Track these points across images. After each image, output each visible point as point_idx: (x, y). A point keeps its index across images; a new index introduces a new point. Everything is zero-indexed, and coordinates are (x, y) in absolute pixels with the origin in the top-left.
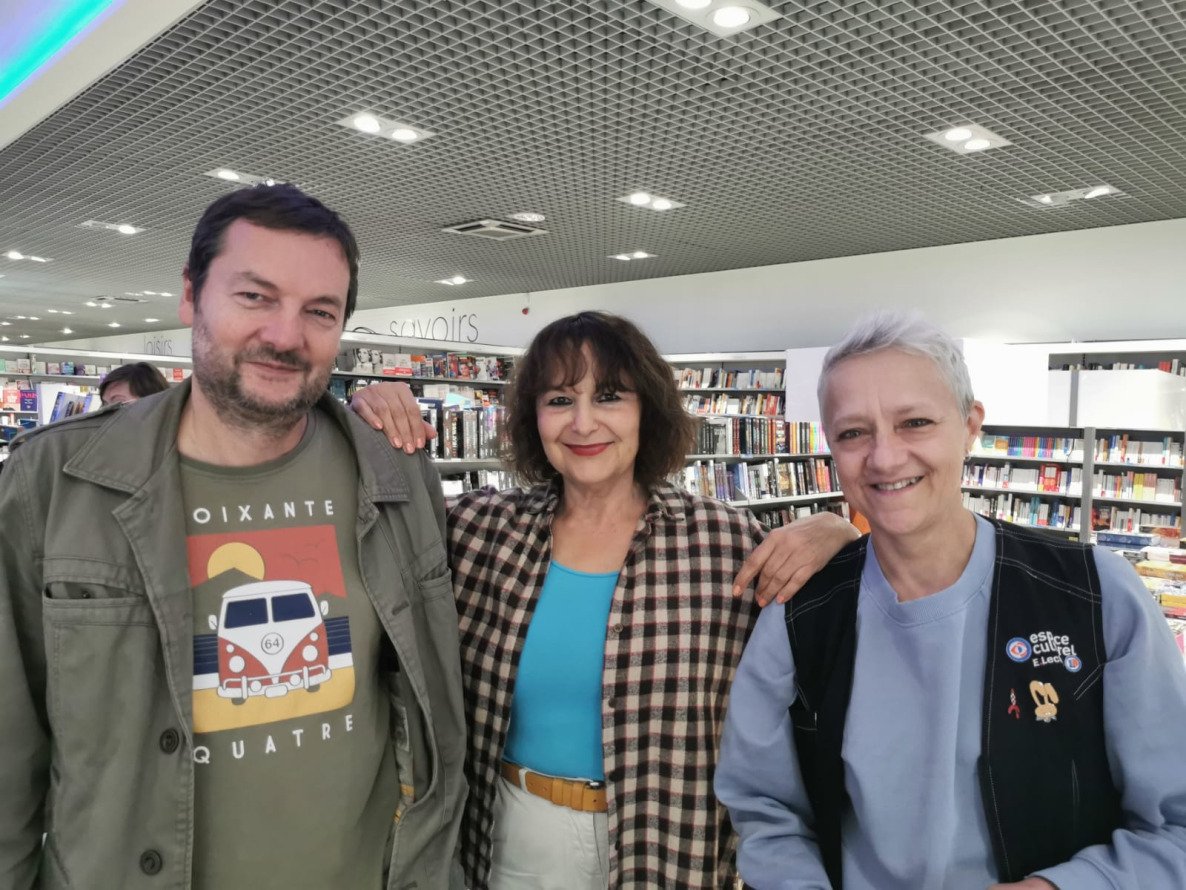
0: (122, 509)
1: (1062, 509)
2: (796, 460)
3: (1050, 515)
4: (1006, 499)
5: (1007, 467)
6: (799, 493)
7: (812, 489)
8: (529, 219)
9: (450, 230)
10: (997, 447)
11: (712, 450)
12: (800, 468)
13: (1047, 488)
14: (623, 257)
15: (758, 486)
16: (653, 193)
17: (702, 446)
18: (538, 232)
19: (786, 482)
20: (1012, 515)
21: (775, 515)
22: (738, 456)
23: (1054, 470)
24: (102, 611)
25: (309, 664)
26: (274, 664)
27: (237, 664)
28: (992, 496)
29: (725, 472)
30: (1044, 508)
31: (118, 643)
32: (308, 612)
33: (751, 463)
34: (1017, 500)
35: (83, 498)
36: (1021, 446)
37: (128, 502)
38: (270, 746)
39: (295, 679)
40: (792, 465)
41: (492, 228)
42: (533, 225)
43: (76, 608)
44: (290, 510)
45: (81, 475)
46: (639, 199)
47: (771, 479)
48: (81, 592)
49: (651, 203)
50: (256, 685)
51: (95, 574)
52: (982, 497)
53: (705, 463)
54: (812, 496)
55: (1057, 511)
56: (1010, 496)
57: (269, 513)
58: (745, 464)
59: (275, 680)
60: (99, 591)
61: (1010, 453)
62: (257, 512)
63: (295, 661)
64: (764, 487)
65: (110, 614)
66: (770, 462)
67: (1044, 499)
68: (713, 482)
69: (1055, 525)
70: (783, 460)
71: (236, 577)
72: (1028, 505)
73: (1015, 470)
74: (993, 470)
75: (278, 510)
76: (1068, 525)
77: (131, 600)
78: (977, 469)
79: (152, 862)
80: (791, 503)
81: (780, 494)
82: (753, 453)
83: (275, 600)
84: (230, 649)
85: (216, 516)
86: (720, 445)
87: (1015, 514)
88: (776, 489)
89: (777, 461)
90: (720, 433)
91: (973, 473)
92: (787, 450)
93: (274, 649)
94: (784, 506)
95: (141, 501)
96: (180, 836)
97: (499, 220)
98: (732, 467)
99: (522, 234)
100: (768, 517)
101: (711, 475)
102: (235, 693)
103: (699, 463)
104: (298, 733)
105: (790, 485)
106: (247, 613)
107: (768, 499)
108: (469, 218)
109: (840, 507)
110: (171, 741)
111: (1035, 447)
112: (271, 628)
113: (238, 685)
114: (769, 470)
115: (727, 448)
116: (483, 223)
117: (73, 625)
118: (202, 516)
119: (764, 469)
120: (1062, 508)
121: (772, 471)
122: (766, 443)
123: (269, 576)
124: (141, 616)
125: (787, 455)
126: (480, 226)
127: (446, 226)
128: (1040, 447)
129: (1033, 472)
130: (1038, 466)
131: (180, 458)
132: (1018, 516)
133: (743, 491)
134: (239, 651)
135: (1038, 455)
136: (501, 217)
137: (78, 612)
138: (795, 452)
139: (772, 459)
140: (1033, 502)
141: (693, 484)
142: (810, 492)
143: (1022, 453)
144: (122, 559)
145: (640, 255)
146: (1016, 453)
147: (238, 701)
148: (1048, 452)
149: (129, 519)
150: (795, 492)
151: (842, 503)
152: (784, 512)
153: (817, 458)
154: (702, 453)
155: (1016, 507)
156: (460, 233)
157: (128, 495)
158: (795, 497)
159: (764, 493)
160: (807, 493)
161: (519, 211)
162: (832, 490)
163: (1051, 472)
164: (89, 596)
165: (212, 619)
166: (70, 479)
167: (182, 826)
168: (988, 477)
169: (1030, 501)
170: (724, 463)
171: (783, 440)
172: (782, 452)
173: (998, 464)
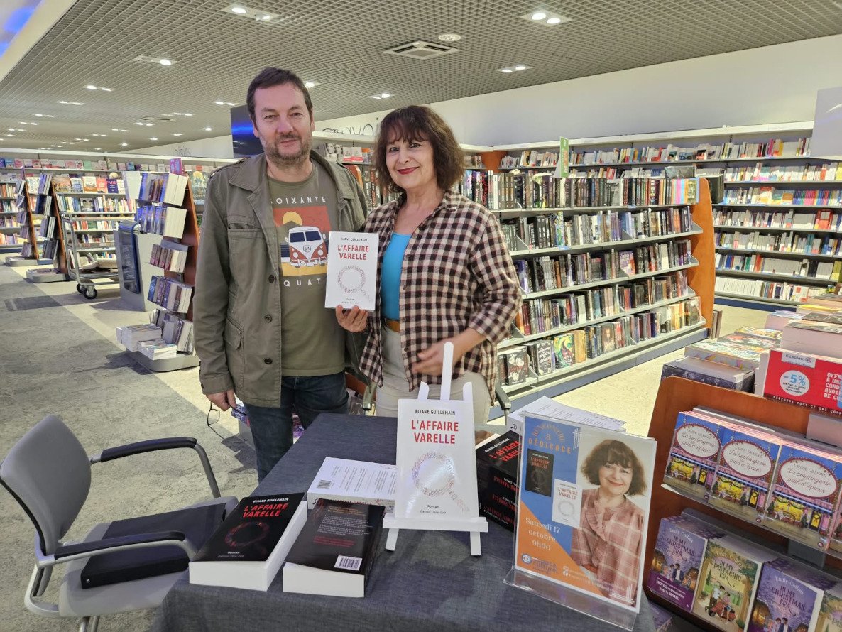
0: (251, 197)
1: (832, 242)
2: (662, 210)
3: (822, 246)
4: (788, 236)
5: (791, 213)
6: (662, 234)
7: (671, 231)
8: (448, 39)
9: (389, 52)
10: (784, 199)
11: (609, 203)
12: (664, 215)
13: (822, 227)
14: (507, 71)
15: (636, 229)
16: (550, 9)
17: (603, 200)
18: (452, 50)
19: (655, 226)
20: (792, 247)
21: (646, 250)
22: (626, 207)
23: (828, 214)
24: (246, 233)
25: (321, 256)
26: (309, 256)
27: (296, 255)
28: (777, 234)
29: (617, 219)
30: (818, 242)
31: (254, 245)
32: (319, 238)
33: (634, 212)
34: (796, 237)
35: (237, 193)
36: (804, 197)
37: (252, 195)
38: (310, 283)
39: (316, 261)
40: (659, 213)
41: (421, 49)
42: (450, 45)
43: (238, 232)
44: (309, 200)
45: (235, 184)
46: (538, 16)
47: (645, 224)
48: (239, 227)
49: (546, 19)
50: (303, 262)
51: (244, 221)
52: (769, 234)
53: (605, 212)
54: (670, 236)
55: (828, 243)
56: (792, 234)
57: (302, 201)
58: (630, 213)
59: (309, 261)
60: (246, 226)
61: (794, 203)
62: (298, 201)
63: (315, 255)
64: (641, 230)
65: (250, 234)
66: (646, 211)
67: (817, 235)
68: (610, 227)
69: (825, 253)
70: (654, 210)
71: (292, 224)
72: (804, 239)
73: (796, 215)
74: (779, 215)
75: (305, 200)
76: (836, 253)
77: (256, 230)
78: (767, 215)
79: (269, 318)
80: (655, 241)
81: (651, 235)
82: (636, 204)
83: (306, 233)
84: (293, 250)
85: (284, 201)
86: (615, 199)
87: (794, 246)
88: (649, 231)
89: (650, 210)
90: (614, 189)
91: (764, 218)
92: (657, 202)
93: (308, 250)
94: (651, 244)
95: (257, 194)
96: (276, 310)
97: (426, 41)
98: (622, 214)
99: (441, 53)
100: (641, 251)
101: (608, 222)
102: (296, 264)
103: (601, 212)
104: (318, 279)
105: (657, 227)
106: (297, 237)
107: (643, 238)
108: (404, 39)
109: (685, 243)
110: (272, 279)
111: (814, 197)
112: (306, 243)
113: (297, 262)
114: (645, 217)
115: (619, 201)
116: (414, 44)
117: (238, 238)
118: (279, 201)
119: (641, 216)
120: (831, 240)
121: (646, 217)
122: (644, 197)
123: (305, 224)
124: (260, 235)
125: (656, 206)
126: (412, 47)
127: (386, 49)
128: (818, 198)
129: (812, 216)
130: (816, 211)
131: (268, 178)
132: (796, 247)
133: (628, 232)
134: (296, 251)
135: (816, 203)
136: (428, 39)
137: (238, 234)
138: (662, 204)
139: (646, 209)
140: (809, 238)
141: (596, 228)
142: (669, 233)
143: (804, 203)
144: (252, 215)
145: (521, 68)
146: (799, 203)
147: (297, 267)
148: (825, 201)
149: (252, 201)
150: (660, 233)
151: (687, 240)
152: (651, 248)
153: (675, 207)
154: (603, 205)
155: (795, 241)
156: (396, 53)
157: (252, 192)
158: (660, 237)
159: (640, 234)
160: (667, 234)
161: (443, 33)
162: (682, 232)
163: (826, 215)
164: (242, 228)
165: (286, 238)
166: (232, 186)
167: (277, 307)
168: (776, 221)
169: (806, 237)
170: (617, 213)
171: (654, 195)
172: (653, 204)
173: (784, 210)
